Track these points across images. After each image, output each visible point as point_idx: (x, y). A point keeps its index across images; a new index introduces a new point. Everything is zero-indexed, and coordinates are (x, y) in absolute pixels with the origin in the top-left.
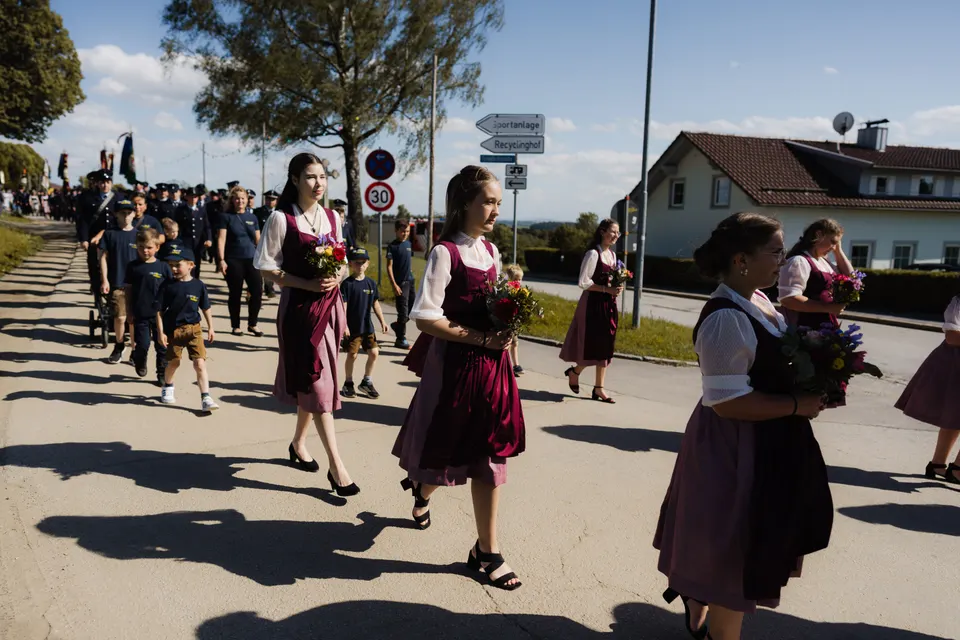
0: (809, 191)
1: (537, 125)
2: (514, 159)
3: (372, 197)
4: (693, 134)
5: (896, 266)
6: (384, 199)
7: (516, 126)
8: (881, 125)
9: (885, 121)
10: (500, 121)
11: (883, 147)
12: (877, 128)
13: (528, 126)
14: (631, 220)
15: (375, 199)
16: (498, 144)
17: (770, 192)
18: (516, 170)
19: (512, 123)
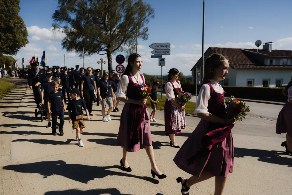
0: (249, 64)
1: (168, 46)
2: (161, 56)
3: (118, 69)
4: (213, 48)
5: (277, 86)
6: (122, 70)
7: (162, 46)
8: (270, 44)
9: (271, 42)
10: (156, 45)
11: (271, 50)
12: (269, 45)
13: (165, 46)
14: (198, 74)
15: (119, 70)
16: (156, 52)
17: (237, 65)
18: (162, 60)
19: (160, 46)
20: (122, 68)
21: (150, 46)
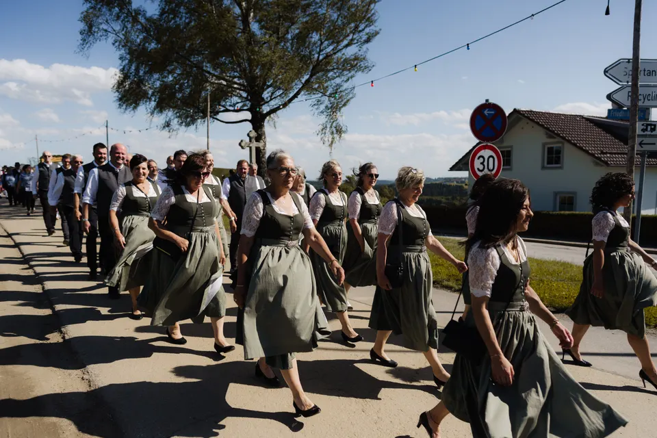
3: (478, 164)
15: (481, 167)
17: (608, 155)
18: (649, 127)
19: (645, 70)
21: (605, 72)
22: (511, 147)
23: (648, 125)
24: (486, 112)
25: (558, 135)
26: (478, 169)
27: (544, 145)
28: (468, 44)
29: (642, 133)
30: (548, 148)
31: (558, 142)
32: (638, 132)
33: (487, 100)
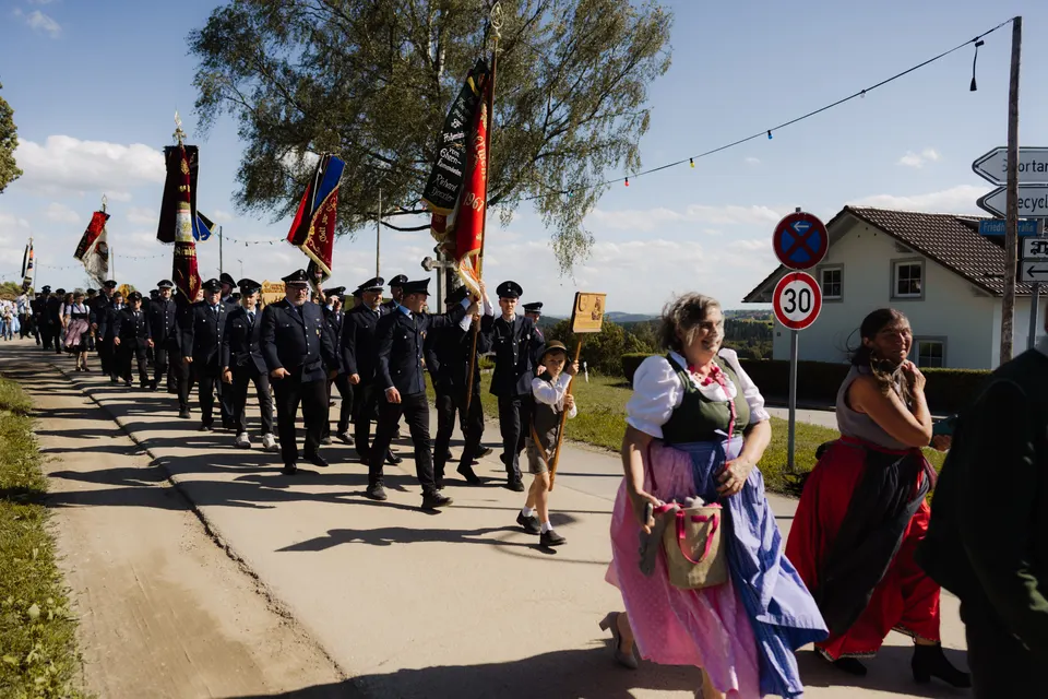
3: (785, 302)
6: (805, 306)
7: (1043, 168)
15: (790, 306)
17: (996, 279)
18: (1043, 247)
19: (1034, 164)
20: (805, 295)
21: (975, 166)
22: (842, 265)
23: (1040, 243)
24: (797, 226)
25: (916, 248)
26: (786, 309)
27: (893, 263)
28: (769, 132)
29: (1032, 255)
30: (901, 268)
31: (915, 259)
32: (1027, 254)
33: (798, 209)
